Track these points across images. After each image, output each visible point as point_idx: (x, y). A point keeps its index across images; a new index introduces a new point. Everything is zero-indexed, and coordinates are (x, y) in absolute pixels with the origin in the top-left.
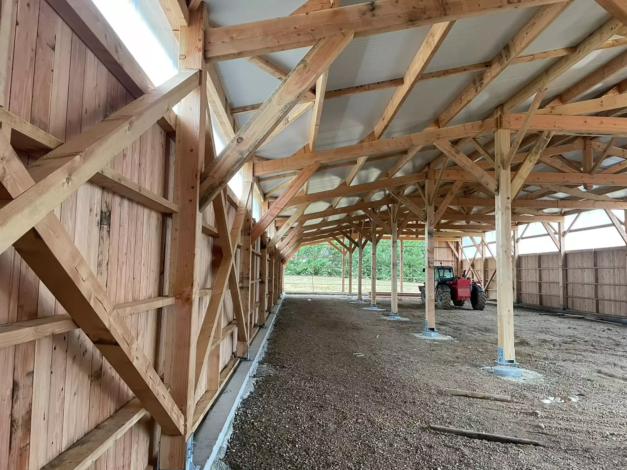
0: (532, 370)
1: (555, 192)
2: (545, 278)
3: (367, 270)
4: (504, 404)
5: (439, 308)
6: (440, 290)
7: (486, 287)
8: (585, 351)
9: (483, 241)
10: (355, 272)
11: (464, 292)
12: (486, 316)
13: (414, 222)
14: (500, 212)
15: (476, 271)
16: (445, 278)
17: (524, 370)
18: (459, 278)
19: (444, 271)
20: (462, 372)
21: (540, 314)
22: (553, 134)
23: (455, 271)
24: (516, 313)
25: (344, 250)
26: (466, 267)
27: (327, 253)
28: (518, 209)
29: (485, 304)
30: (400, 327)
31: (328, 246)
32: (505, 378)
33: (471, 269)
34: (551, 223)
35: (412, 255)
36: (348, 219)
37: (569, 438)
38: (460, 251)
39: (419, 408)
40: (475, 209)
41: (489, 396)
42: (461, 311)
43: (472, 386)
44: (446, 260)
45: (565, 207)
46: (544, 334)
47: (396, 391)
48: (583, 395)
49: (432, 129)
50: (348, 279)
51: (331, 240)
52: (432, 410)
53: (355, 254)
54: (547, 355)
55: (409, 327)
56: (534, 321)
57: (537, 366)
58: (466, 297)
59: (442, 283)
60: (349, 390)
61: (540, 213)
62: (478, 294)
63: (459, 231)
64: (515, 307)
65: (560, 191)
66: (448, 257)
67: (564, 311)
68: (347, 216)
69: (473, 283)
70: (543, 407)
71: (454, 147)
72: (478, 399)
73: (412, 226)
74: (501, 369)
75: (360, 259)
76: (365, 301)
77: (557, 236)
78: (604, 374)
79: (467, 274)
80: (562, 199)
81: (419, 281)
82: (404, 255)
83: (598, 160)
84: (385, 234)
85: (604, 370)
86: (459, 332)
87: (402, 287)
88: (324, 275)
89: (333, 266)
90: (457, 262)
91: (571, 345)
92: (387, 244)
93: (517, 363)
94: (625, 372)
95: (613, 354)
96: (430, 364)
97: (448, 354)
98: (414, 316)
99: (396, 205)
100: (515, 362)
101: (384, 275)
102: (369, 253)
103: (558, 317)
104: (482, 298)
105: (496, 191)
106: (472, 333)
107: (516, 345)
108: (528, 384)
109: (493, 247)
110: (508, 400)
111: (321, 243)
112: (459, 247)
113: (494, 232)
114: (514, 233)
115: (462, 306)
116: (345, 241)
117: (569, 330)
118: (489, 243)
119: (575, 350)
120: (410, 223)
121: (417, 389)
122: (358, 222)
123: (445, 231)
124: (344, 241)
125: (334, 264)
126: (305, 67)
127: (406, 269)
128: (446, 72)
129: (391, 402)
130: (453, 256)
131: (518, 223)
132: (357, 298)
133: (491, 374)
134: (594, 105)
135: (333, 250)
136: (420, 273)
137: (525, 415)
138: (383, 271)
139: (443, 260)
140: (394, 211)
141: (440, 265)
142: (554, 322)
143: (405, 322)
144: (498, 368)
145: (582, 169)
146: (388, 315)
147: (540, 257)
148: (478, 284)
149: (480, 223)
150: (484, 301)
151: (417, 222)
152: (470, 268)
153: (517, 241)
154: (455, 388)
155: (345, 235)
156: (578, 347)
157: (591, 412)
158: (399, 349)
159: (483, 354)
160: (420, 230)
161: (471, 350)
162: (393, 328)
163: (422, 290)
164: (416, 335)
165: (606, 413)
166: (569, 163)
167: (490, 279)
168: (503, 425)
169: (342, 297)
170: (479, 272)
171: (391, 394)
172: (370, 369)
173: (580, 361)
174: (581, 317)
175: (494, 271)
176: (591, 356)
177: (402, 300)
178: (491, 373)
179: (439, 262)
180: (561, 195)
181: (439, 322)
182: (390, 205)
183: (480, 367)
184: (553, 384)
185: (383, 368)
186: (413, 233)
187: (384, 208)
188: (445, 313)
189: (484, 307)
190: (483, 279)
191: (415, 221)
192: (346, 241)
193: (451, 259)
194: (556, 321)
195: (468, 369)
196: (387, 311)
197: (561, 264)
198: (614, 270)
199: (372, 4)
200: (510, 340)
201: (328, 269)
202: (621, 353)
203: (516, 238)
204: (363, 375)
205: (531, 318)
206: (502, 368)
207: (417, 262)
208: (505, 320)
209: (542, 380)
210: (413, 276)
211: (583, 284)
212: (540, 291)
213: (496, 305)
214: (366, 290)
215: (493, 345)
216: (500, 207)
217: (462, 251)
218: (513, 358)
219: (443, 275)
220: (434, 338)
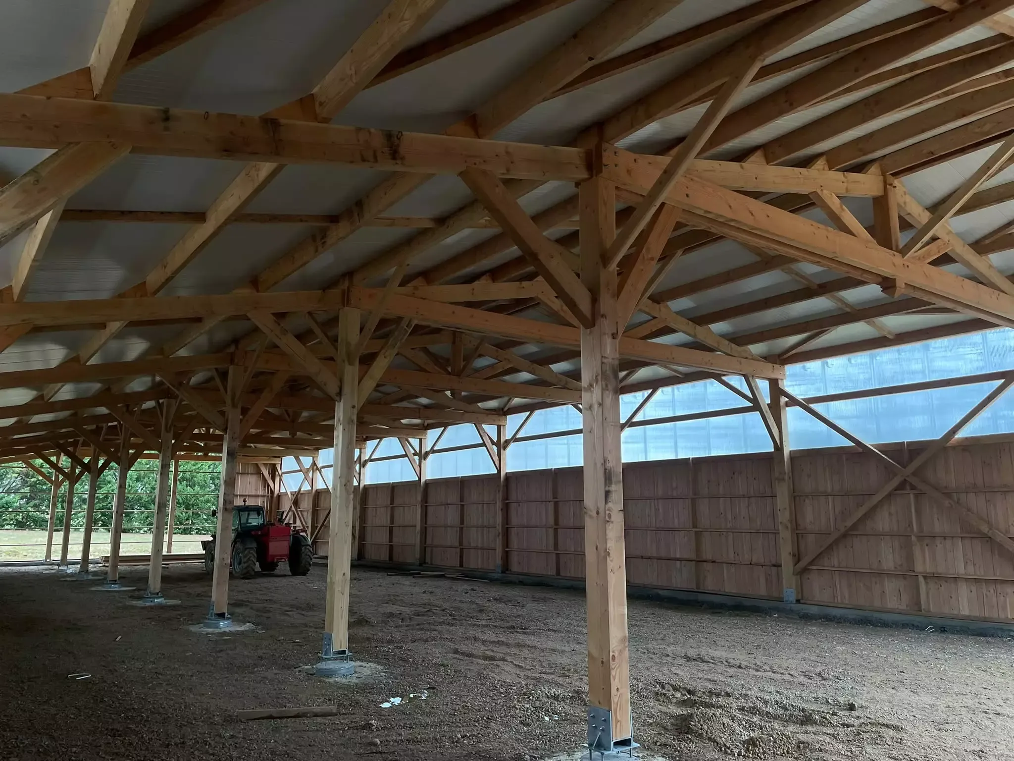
0: (370, 662)
1: (417, 397)
2: (398, 521)
3: (103, 514)
4: (326, 720)
5: (236, 578)
6: (238, 545)
7: (313, 537)
8: (441, 624)
9: (314, 464)
10: (80, 519)
11: (279, 547)
12: (310, 585)
13: (203, 431)
14: (341, 427)
15: (301, 511)
16: (249, 526)
17: (359, 663)
18: (273, 524)
19: (249, 514)
20: (267, 679)
21: (388, 575)
22: (415, 322)
23: (267, 513)
24: (356, 575)
25: (57, 477)
26: (286, 505)
27: (18, 482)
28: (367, 418)
29: (310, 565)
30: (162, 617)
31: (20, 469)
32: (331, 680)
33: (293, 508)
34: (411, 440)
35: (193, 486)
36: (75, 421)
37: (410, 752)
38: (277, 480)
39: (192, 750)
40: (305, 414)
41: (306, 711)
42: (271, 579)
43: (280, 701)
44: (253, 494)
45: (428, 418)
46: (392, 605)
47: (151, 730)
48: (433, 688)
49: (246, 292)
50: (62, 534)
51: (31, 457)
52: (214, 750)
53: (80, 485)
54: (391, 636)
55: (180, 615)
56: (380, 586)
57: (377, 654)
58: (281, 556)
59: (244, 535)
60: (61, 742)
61: (396, 424)
62: (301, 550)
63: (278, 448)
64: (353, 566)
65: (423, 396)
66: (256, 490)
67: (421, 568)
68: (72, 415)
69: (294, 531)
70: (380, 713)
71: (279, 325)
72: (289, 720)
73: (200, 437)
74: (327, 667)
75: (92, 496)
76: (95, 573)
77: (417, 458)
78: (462, 653)
79: (286, 517)
80: (426, 407)
81: (203, 532)
82: (179, 487)
83: (468, 359)
84: (147, 450)
85: (463, 648)
86: (266, 615)
87: (170, 544)
88: (6, 527)
89: (30, 509)
90: (272, 497)
91: (425, 618)
92: (148, 466)
93: (350, 654)
94: (486, 648)
95: (474, 625)
96: (215, 675)
97: (246, 653)
98: (189, 594)
99: (173, 401)
100: (347, 652)
101: (136, 524)
102: (109, 482)
103: (411, 578)
104: (306, 555)
105: (337, 396)
106: (287, 615)
107: (351, 625)
108: (362, 684)
109: (329, 474)
110: (332, 713)
111: (7, 464)
112: (277, 473)
113: (332, 450)
114: (361, 452)
115: (273, 569)
116: (60, 462)
117: (424, 595)
118: (324, 467)
119: (429, 623)
120: (196, 431)
121: (189, 721)
122: (94, 427)
123: (255, 447)
124: (58, 460)
125: (31, 504)
126: (36, 183)
127: (181, 512)
128: (274, 218)
129: (141, 749)
130: (265, 487)
131: (367, 437)
132: (78, 570)
133: (312, 676)
134: (463, 292)
135: (33, 477)
136: (205, 517)
137: (355, 731)
138: (136, 516)
139: (247, 494)
140: (168, 412)
141: (243, 504)
142: (406, 586)
143: (174, 608)
144: (322, 665)
145: (449, 369)
146: (140, 598)
147: (393, 488)
148: (301, 534)
149: (311, 435)
150: (309, 560)
151: (208, 430)
152: (291, 507)
153: (363, 465)
154: (253, 709)
155: (62, 449)
156: (432, 618)
157: (441, 710)
158: (160, 656)
159: (301, 646)
160: (213, 443)
161: (282, 643)
162: (149, 621)
163: (207, 549)
164: (194, 629)
165: (459, 709)
166: (435, 359)
167: (321, 524)
168: (323, 751)
169: (46, 570)
170: (305, 514)
171: (142, 735)
172: (103, 699)
173: (434, 639)
174: (441, 574)
175: (327, 512)
176: (448, 630)
177: (168, 568)
178: (311, 674)
179: (242, 499)
180: (424, 401)
181: (234, 602)
182: (161, 401)
183: (295, 668)
184: (397, 679)
185: (128, 694)
186: (199, 449)
187: (150, 404)
188: (245, 585)
189: (309, 570)
190: (310, 525)
191: (204, 429)
192: (65, 461)
193: (260, 493)
194: (407, 583)
195: (276, 674)
196: (139, 590)
197: (419, 498)
198: (483, 506)
199: (166, 111)
200: (342, 618)
201: (17, 515)
202: (484, 622)
203: (363, 460)
204: (87, 711)
205: (376, 581)
206: (329, 664)
207: (202, 498)
208: (338, 588)
209: (382, 674)
210: (193, 524)
211: (446, 527)
212: (391, 541)
213: (326, 565)
214: (97, 554)
215: (318, 630)
216: (341, 419)
217: (280, 480)
218: (345, 647)
219: (247, 520)
220: (223, 630)
